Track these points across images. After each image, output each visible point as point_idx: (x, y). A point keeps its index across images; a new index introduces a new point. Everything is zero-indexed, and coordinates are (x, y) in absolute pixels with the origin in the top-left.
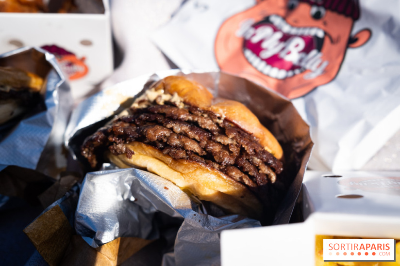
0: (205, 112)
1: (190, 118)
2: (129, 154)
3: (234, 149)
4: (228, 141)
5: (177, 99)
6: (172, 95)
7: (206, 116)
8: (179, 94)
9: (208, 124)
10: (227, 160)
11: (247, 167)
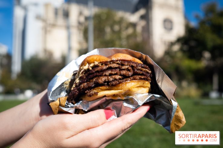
0: (110, 62)
1: (107, 67)
2: (96, 94)
3: (130, 68)
4: (127, 67)
5: (96, 63)
6: (94, 63)
7: (112, 63)
8: (96, 61)
9: (115, 65)
10: (130, 73)
11: (139, 72)
